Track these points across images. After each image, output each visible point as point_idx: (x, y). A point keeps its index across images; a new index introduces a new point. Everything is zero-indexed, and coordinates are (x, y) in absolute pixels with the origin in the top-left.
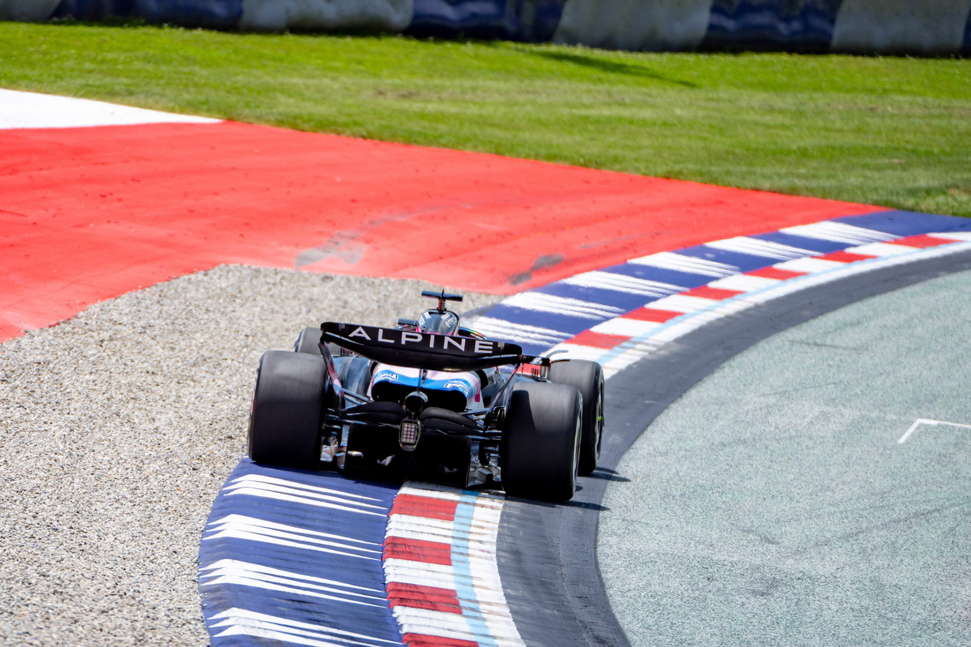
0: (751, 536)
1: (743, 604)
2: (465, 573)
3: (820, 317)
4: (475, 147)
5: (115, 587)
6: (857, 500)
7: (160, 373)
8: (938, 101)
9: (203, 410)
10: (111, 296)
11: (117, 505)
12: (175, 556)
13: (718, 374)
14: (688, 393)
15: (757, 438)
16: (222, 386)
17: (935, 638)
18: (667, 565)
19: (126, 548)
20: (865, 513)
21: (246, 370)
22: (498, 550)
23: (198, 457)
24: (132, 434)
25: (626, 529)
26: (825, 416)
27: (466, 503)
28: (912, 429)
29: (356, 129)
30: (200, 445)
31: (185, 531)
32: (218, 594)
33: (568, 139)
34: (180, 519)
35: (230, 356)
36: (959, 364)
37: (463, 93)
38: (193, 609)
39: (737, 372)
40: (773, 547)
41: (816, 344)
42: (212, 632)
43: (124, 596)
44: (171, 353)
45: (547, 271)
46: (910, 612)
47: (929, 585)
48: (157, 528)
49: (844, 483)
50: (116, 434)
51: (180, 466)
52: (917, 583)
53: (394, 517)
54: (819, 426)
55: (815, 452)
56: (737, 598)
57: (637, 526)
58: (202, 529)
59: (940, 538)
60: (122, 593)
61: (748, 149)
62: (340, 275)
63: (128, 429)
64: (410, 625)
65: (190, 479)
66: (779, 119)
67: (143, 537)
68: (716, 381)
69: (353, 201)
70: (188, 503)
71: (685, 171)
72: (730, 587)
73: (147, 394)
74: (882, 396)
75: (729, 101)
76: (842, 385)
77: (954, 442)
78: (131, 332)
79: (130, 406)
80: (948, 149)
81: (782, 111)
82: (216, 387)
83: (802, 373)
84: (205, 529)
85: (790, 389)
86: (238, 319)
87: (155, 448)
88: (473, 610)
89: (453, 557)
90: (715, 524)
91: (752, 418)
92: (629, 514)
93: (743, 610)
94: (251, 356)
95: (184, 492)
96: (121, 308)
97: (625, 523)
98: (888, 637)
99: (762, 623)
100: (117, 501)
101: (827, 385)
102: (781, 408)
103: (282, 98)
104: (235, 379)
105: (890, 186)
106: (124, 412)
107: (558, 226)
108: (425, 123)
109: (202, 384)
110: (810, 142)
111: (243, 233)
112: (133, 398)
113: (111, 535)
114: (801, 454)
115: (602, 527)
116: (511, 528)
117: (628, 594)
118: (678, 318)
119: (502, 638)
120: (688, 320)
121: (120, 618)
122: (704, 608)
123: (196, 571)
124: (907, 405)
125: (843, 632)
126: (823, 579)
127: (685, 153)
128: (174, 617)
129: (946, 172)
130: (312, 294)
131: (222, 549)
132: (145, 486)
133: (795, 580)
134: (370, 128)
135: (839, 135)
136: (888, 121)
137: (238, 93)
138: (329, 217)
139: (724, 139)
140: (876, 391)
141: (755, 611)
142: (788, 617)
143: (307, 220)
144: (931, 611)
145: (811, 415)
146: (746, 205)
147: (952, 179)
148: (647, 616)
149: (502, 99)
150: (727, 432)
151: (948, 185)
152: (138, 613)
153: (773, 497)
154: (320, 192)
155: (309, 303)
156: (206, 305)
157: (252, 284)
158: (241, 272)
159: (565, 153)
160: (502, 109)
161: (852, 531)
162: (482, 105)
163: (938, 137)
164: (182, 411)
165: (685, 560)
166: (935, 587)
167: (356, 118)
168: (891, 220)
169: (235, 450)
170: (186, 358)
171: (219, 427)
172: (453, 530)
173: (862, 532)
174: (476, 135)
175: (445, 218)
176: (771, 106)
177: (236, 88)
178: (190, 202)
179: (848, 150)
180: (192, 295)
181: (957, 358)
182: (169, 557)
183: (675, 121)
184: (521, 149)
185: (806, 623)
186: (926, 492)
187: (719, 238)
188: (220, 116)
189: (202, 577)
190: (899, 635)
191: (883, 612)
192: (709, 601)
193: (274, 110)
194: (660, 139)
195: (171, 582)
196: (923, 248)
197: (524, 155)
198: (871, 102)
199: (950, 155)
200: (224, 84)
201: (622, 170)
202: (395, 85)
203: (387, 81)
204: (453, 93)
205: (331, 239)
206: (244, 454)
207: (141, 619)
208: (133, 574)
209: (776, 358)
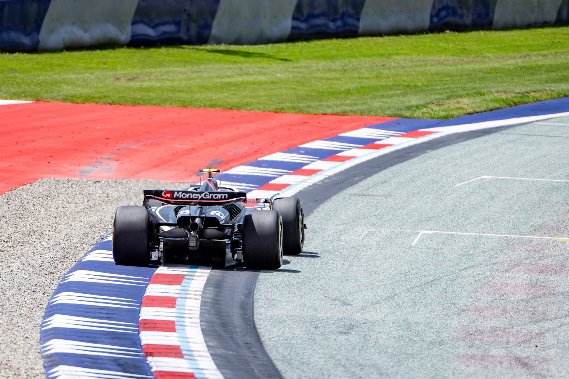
0: (336, 302)
1: (335, 340)
2: (184, 335)
3: (364, 180)
4: (171, 104)
6: (392, 278)
7: (11, 241)
8: (418, 58)
9: (36, 259)
12: (27, 339)
15: (335, 248)
16: (45, 245)
17: (440, 349)
18: (292, 322)
20: (397, 285)
22: (201, 321)
23: (35, 285)
25: (269, 304)
26: (371, 234)
27: (181, 298)
28: (419, 237)
29: (106, 100)
30: (35, 278)
31: (31, 326)
32: (52, 358)
33: (220, 96)
34: (28, 320)
36: (441, 199)
37: (162, 75)
38: (39, 367)
39: (322, 214)
40: (349, 307)
41: (363, 195)
44: (16, 230)
46: (425, 336)
47: (435, 321)
48: (16, 325)
49: (384, 269)
51: (26, 290)
52: (428, 320)
53: (144, 309)
54: (368, 239)
55: (368, 254)
56: (332, 336)
57: (275, 302)
58: (40, 324)
59: (439, 295)
61: (319, 93)
62: (104, 180)
64: (157, 366)
65: (32, 297)
66: (333, 75)
67: (9, 331)
68: (311, 220)
69: (107, 139)
70: (32, 310)
71: (285, 108)
72: (327, 331)
73: (5, 253)
74: (401, 220)
75: (306, 67)
76: (379, 216)
77: (442, 242)
80: (426, 83)
81: (335, 70)
82: (41, 246)
83: (357, 212)
84: (42, 324)
85: (351, 220)
86: (50, 208)
87: (12, 282)
88: (190, 355)
89: (177, 327)
90: (316, 297)
91: (332, 238)
93: (336, 343)
94: (59, 228)
95: (29, 304)
97: (268, 301)
98: (415, 351)
99: (347, 349)
101: (371, 217)
102: (347, 232)
103: (64, 86)
104: (51, 241)
105: (397, 105)
107: (219, 143)
108: (143, 93)
109: (34, 245)
110: (351, 86)
111: (49, 162)
114: (360, 255)
115: (256, 304)
116: (207, 309)
117: (273, 339)
118: (288, 188)
119: (206, 369)
120: (293, 188)
122: (315, 344)
123: (39, 347)
124: (415, 224)
125: (390, 350)
126: (377, 322)
127: (284, 98)
128: (29, 373)
129: (426, 96)
130: (90, 191)
131: (52, 334)
132: (8, 303)
133: (362, 324)
134: (114, 99)
135: (367, 81)
136: (392, 70)
137: (41, 86)
138: (95, 149)
139: (305, 88)
140: (398, 218)
141: (342, 343)
142: (360, 345)
143: (83, 151)
144: (437, 335)
145: (363, 234)
146: (320, 123)
147: (430, 99)
148: (284, 351)
149: (183, 77)
150: (319, 247)
151: (428, 103)
152: (10, 372)
153: (347, 280)
154: (89, 135)
155: (88, 196)
156: (32, 202)
157: (56, 188)
158: (50, 183)
159: (220, 103)
160: (184, 82)
161: (391, 295)
162: (173, 81)
163: (420, 77)
164: (24, 261)
165: (302, 318)
166: (438, 321)
167: (105, 94)
168: (398, 124)
169: (55, 279)
170: (24, 232)
171: (45, 267)
172: (176, 313)
173: (396, 295)
174: (171, 98)
175: (158, 144)
176: (329, 68)
177: (40, 83)
178: (19, 147)
179: (373, 88)
180: (24, 197)
181: (440, 196)
182: (24, 340)
183: (278, 81)
184: (196, 103)
185: (370, 347)
186: (429, 270)
187: (307, 142)
188: (32, 99)
189: (42, 350)
190: (421, 349)
191: (411, 337)
192: (316, 339)
193: (61, 93)
194: (270, 91)
195: (26, 354)
196: (417, 138)
197: (198, 106)
198: (382, 61)
199: (427, 86)
200: (33, 82)
201: (251, 110)
202: (125, 74)
203: (121, 72)
204: (157, 76)
205: (97, 160)
206: (60, 281)
207: (11, 375)
208: (5, 352)
209: (342, 204)
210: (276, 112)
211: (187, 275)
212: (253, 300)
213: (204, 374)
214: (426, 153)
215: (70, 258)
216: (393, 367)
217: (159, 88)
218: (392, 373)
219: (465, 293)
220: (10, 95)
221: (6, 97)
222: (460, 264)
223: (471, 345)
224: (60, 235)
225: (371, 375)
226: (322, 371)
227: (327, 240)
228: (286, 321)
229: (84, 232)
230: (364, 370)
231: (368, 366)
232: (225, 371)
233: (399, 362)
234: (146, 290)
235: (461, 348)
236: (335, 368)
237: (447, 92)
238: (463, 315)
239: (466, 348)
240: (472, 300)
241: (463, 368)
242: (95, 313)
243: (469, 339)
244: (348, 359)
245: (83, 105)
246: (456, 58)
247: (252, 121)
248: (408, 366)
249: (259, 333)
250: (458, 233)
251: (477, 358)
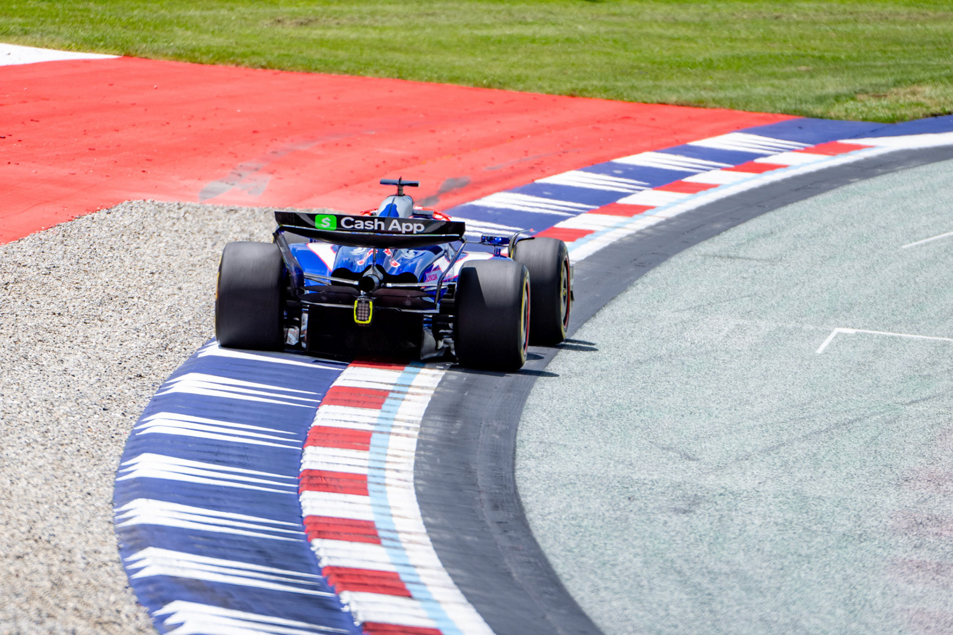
0: (670, 453)
1: (666, 523)
2: (382, 503)
3: (732, 229)
4: (377, 72)
5: (29, 532)
6: (776, 413)
7: (66, 314)
8: (842, 7)
9: (111, 349)
10: (14, 239)
11: (28, 449)
12: (89, 497)
13: (631, 292)
14: (601, 312)
15: (673, 354)
16: (129, 324)
17: (861, 549)
18: (587, 487)
19: (39, 492)
20: (785, 426)
21: (153, 307)
22: (415, 478)
23: (108, 397)
24: (40, 376)
25: (544, 451)
26: (741, 329)
27: (381, 432)
28: (830, 338)
29: (255, 59)
30: (109, 385)
31: (98, 472)
32: (134, 535)
33: (470, 60)
34: (93, 461)
35: (136, 294)
36: (875, 271)
37: (361, 18)
38: (110, 550)
39: (650, 289)
40: (693, 464)
41: (729, 257)
42: (130, 573)
43: (39, 540)
44: (77, 293)
45: (455, 194)
46: (834, 524)
47: (853, 496)
48: (69, 470)
49: (763, 396)
50: (25, 377)
51: (90, 406)
52: (841, 494)
53: (309, 450)
54: (735, 339)
55: (733, 366)
56: (660, 516)
57: (555, 448)
58: (115, 470)
59: (862, 448)
60: (36, 537)
61: (653, 63)
62: (245, 208)
63: (36, 371)
64: (329, 557)
65: (101, 419)
66: (682, 31)
67: (56, 480)
68: (630, 298)
69: (255, 132)
70: (100, 444)
71: (590, 89)
72: (652, 506)
73: (54, 336)
74: (798, 307)
75: (632, 15)
76: (757, 298)
77: (872, 350)
78: (35, 273)
79: (38, 348)
80: (855, 54)
81: (686, 24)
82: (123, 326)
83: (716, 287)
84: (118, 470)
85: (705, 303)
86: (142, 255)
87: (65, 389)
88: (392, 539)
89: (370, 487)
90: (634, 443)
91: (667, 334)
92: (547, 436)
93: (666, 529)
94: (158, 293)
95: (96, 433)
96: (24, 250)
97: (543, 445)
98: (813, 550)
99: (686, 541)
100: (29, 445)
101: (742, 297)
102: (696, 323)
103: (179, 31)
104: (142, 317)
105: (798, 94)
106: (32, 354)
107: (463, 148)
108: (324, 50)
109: (109, 324)
110: (714, 53)
111: (145, 170)
112: (40, 341)
113: (23, 480)
114: (718, 369)
115: (519, 451)
116: (428, 456)
117: (549, 517)
118: (588, 237)
119: (422, 567)
120: (599, 238)
121: (36, 563)
122: (627, 528)
123: (110, 512)
124: (823, 315)
125: (768, 547)
126: (745, 494)
127: (589, 70)
128: (90, 560)
129: (854, 77)
130: (217, 227)
131: (136, 489)
132: (56, 429)
133: (717, 496)
134: (269, 58)
135: (745, 45)
136: (793, 28)
137: (134, 28)
138: (231, 149)
139: (628, 53)
140: (792, 302)
141: (678, 529)
142: (712, 534)
143: (209, 152)
144: (856, 522)
145: (727, 328)
146: (653, 119)
147: (860, 84)
148: (569, 539)
149: (401, 22)
150: (643, 349)
151: (857, 90)
152: (54, 556)
153: (691, 413)
154: (222, 124)
155: (214, 236)
156: (110, 243)
157: (156, 220)
158: (144, 209)
159: (468, 75)
160: (402, 33)
161: (773, 444)
162: (383, 29)
163: (845, 43)
164: (90, 352)
165: (605, 481)
166: (859, 497)
167: (254, 48)
168: (800, 128)
169: (145, 388)
170: (92, 297)
171: (128, 366)
172: (369, 460)
173: (783, 445)
174: (377, 60)
175: (348, 145)
176: (674, 19)
177: (133, 23)
178: (89, 140)
179: (755, 59)
180: (95, 234)
181: (873, 264)
182: (83, 499)
183: (578, 38)
184: (423, 73)
185: (730, 539)
186: (846, 402)
187: (628, 154)
188: (117, 52)
189: (117, 518)
190: (825, 547)
191: (808, 524)
192: (630, 521)
193: (172, 44)
194: (563, 56)
195: (85, 525)
196: (833, 155)
197: (426, 78)
198: (775, 10)
199: (857, 60)
200: (120, 20)
201: (525, 89)
202: (293, 13)
203: (284, 10)
204: (352, 19)
205: (234, 171)
206: (155, 392)
207: (57, 562)
208: (47, 518)
209: (689, 272)
210: (573, 96)
211: (393, 391)
212: (515, 442)
213: (418, 575)
214: (849, 183)
215: (176, 349)
216: (770, 578)
217: (355, 42)
218: (768, 589)
219: (912, 446)
220: (77, 44)
221: (70, 45)
222: (904, 393)
223: (918, 545)
224: (160, 307)
225: (729, 592)
226: (638, 579)
227: (658, 338)
228: (575, 484)
229: (204, 303)
230: (717, 581)
231: (725, 574)
232: (458, 572)
233: (782, 569)
234: (315, 415)
235: (900, 549)
236: (663, 575)
237: (893, 73)
238: (906, 487)
239: (909, 549)
240: (923, 461)
241: (902, 585)
242: (217, 454)
243: (915, 533)
244: (687, 560)
245: (213, 68)
246: (914, 9)
247: (526, 110)
248: (799, 577)
249: (524, 505)
250: (903, 335)
251: (929, 567)
